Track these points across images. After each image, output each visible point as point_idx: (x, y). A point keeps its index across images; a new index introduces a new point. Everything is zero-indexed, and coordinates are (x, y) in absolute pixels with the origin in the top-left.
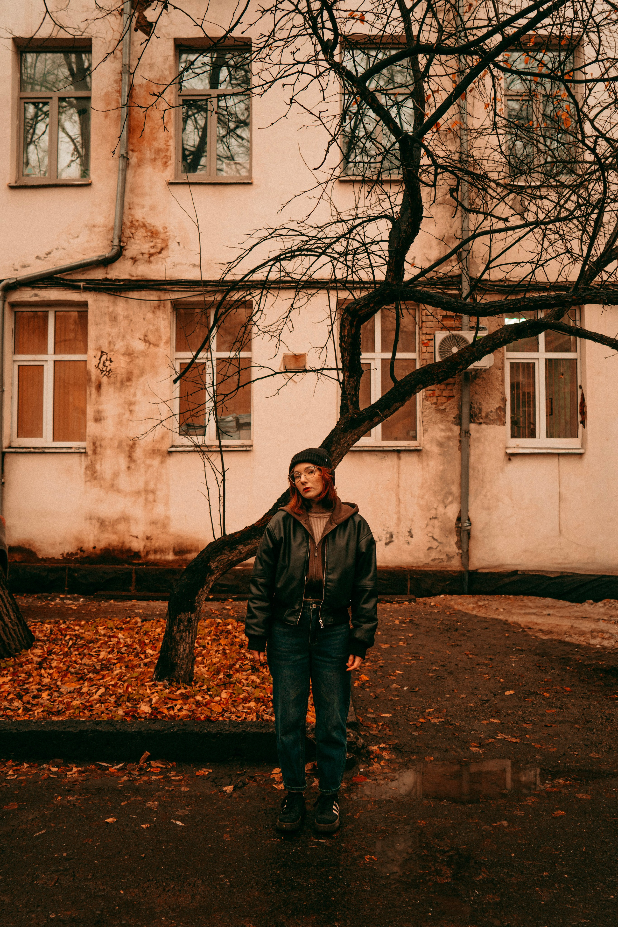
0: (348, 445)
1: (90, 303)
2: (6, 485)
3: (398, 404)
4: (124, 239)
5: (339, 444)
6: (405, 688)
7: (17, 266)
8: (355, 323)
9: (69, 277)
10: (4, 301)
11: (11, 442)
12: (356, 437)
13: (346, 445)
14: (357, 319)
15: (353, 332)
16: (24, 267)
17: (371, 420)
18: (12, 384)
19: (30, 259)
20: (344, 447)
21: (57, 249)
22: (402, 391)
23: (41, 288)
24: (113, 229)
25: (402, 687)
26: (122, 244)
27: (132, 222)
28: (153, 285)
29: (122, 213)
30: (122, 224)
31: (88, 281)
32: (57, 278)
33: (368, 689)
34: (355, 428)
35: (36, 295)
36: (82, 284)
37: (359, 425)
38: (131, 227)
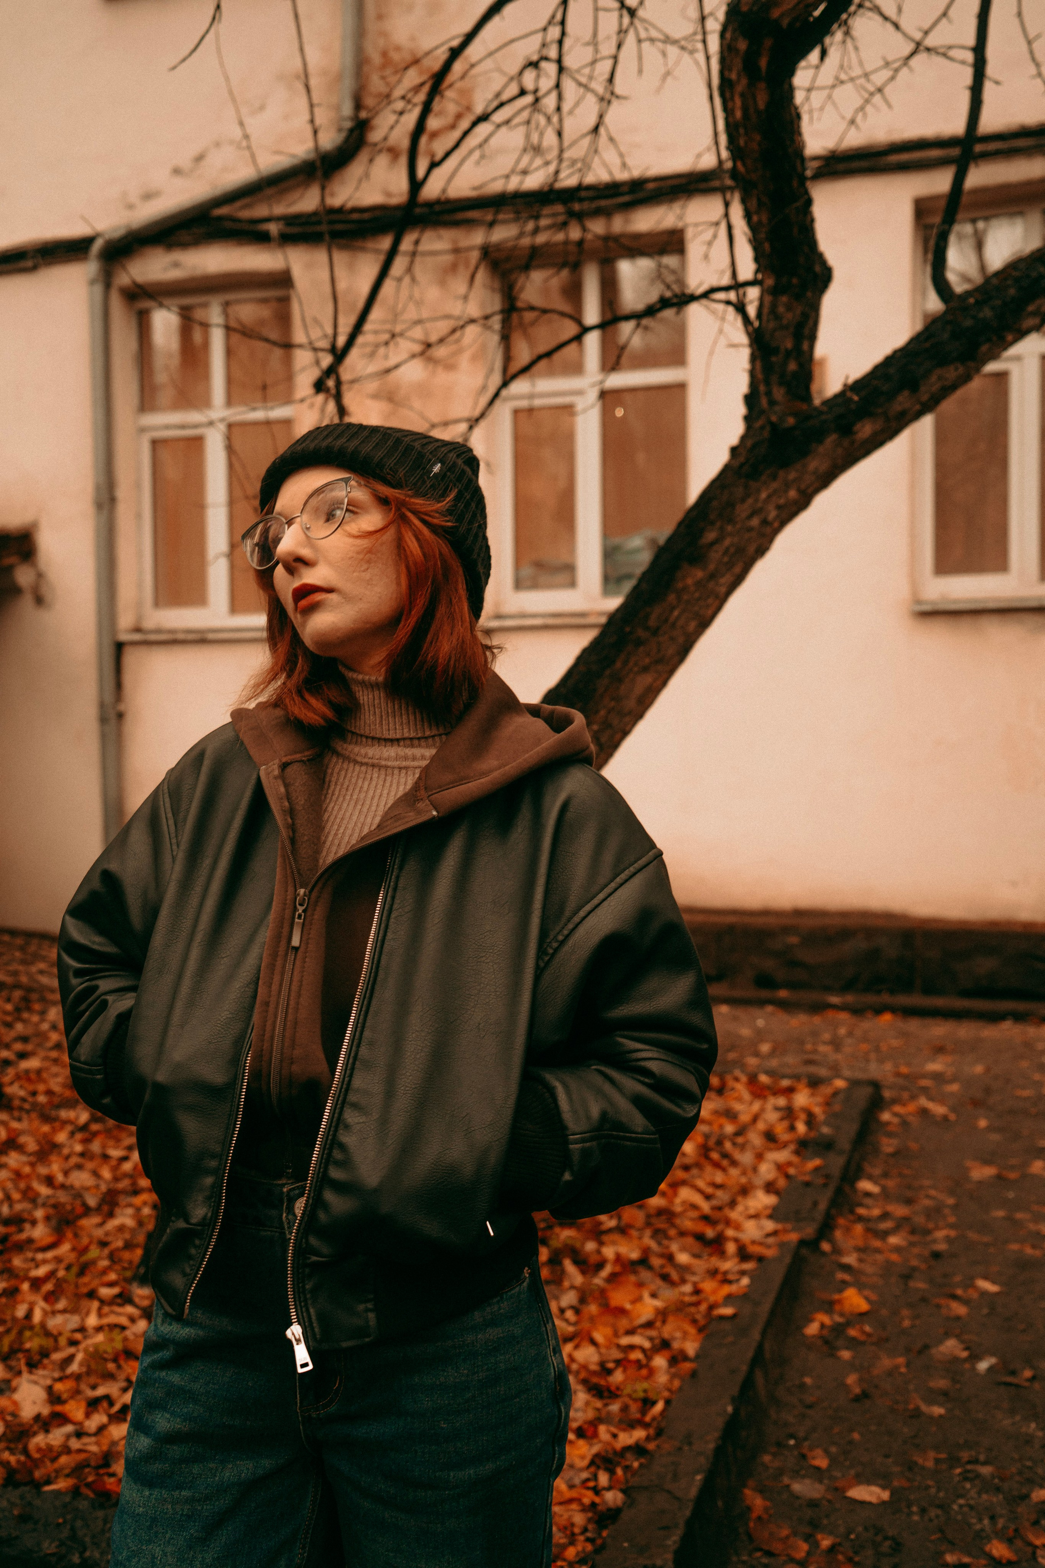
0: (765, 522)
1: (297, 273)
2: (129, 719)
3: (951, 373)
4: (369, 101)
5: (731, 521)
6: (983, 1366)
7: (134, 198)
8: (763, 63)
9: (246, 214)
10: (108, 285)
11: (140, 618)
12: (792, 494)
13: (755, 522)
14: (768, 43)
15: (761, 105)
16: (148, 196)
17: (846, 429)
18: (138, 486)
19: (160, 178)
20: (750, 529)
21: (218, 145)
22: (968, 323)
23: (184, 245)
24: (339, 77)
25: (975, 1357)
26: (363, 115)
27: (385, 54)
28: (442, 212)
29: (360, 33)
30: (361, 63)
31: (291, 220)
32: (220, 218)
33: (846, 1354)
34: (785, 464)
35: (176, 265)
36: (273, 228)
37: (804, 453)
38: (384, 66)
